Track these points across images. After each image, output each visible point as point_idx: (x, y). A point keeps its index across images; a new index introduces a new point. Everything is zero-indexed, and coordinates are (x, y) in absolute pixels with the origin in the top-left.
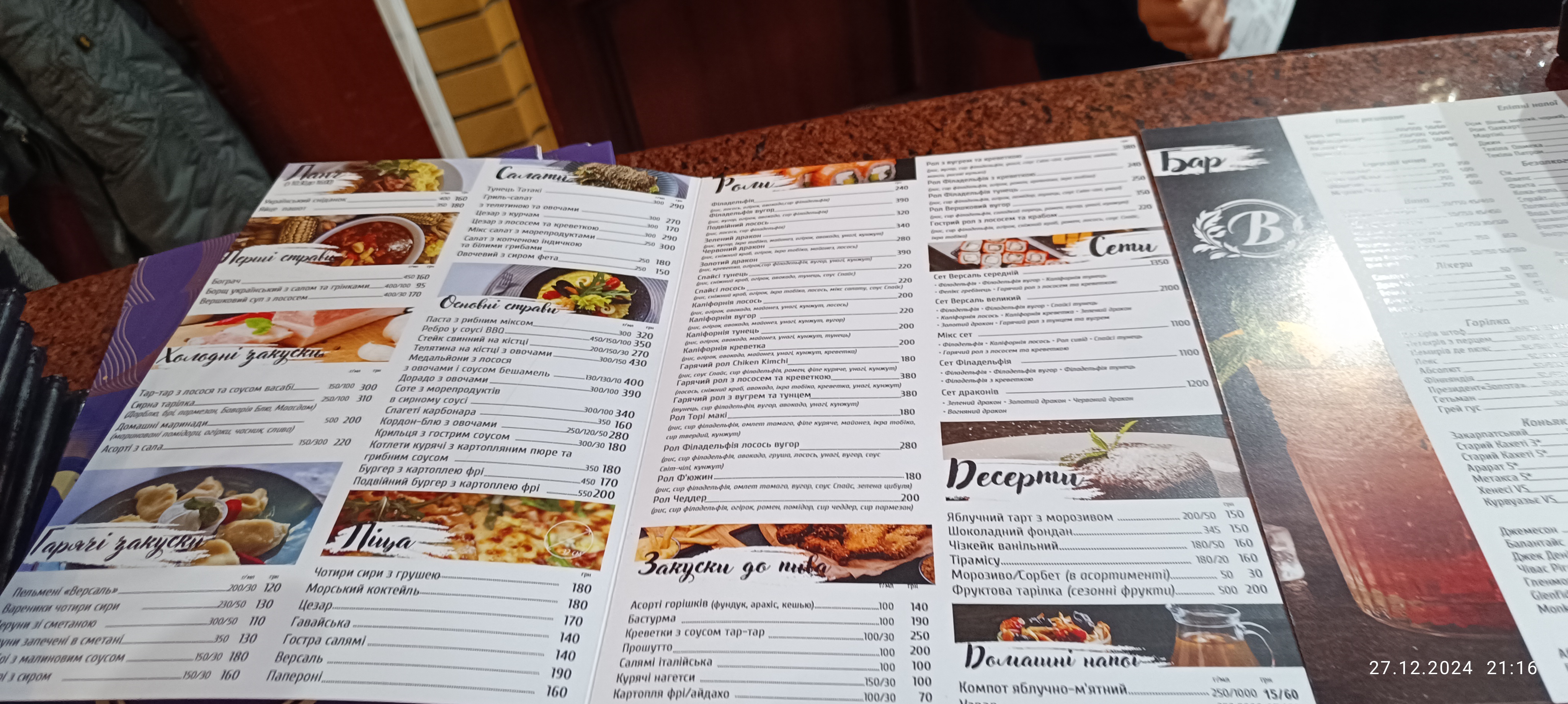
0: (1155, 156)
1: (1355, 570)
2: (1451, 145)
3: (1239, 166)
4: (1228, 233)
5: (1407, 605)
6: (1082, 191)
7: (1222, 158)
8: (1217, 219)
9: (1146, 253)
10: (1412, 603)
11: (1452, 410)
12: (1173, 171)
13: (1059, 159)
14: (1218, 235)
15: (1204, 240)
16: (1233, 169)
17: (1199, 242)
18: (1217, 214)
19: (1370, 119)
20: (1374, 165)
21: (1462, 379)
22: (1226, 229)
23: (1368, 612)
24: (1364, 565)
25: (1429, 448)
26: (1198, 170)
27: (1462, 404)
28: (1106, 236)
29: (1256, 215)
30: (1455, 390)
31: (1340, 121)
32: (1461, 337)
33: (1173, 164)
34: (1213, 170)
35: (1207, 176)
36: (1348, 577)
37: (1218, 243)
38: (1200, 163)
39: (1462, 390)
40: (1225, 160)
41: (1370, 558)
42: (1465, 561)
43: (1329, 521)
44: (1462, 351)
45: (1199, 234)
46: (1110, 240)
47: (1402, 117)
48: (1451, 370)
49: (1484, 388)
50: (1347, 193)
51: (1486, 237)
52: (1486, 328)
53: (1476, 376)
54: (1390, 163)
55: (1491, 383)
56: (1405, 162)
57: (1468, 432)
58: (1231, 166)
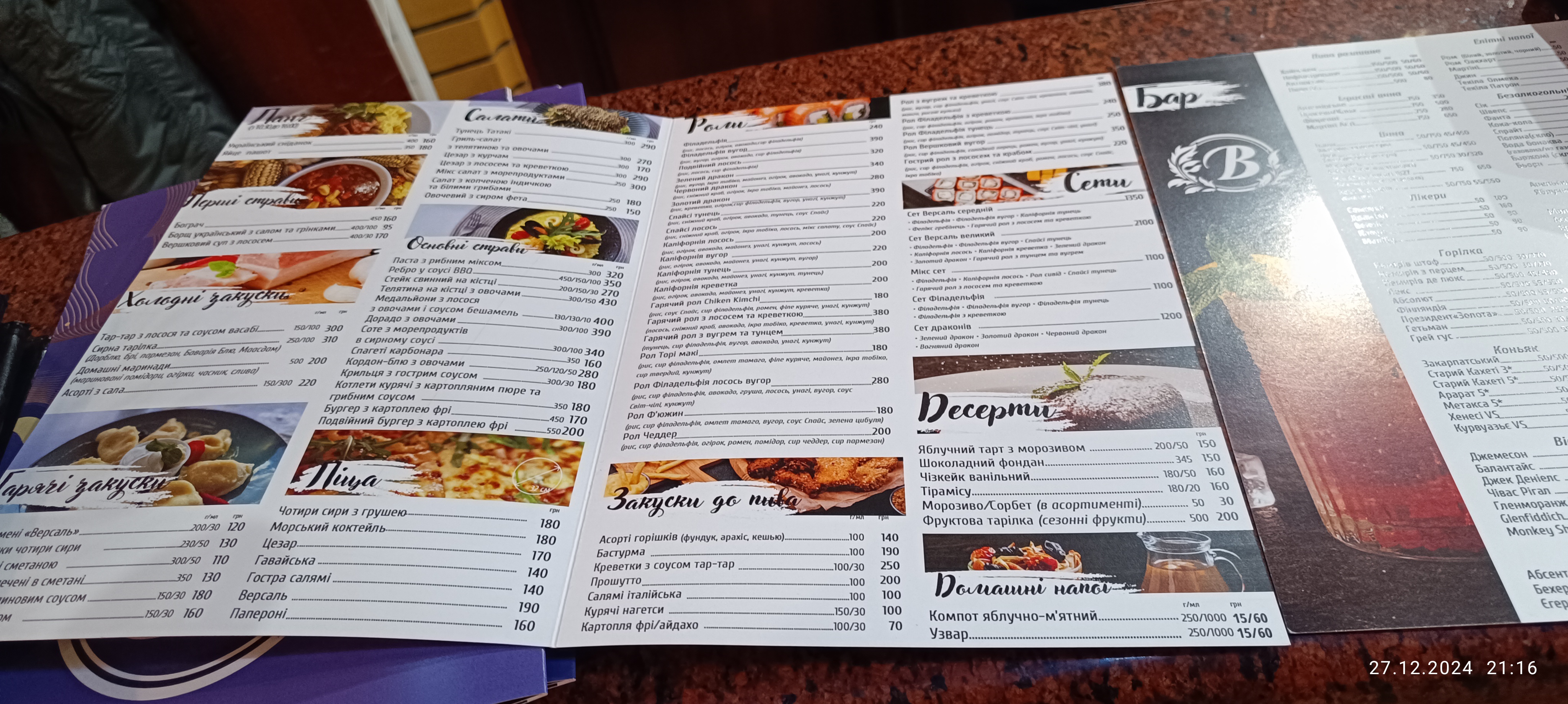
0: (1130, 93)
1: (1326, 496)
2: (1426, 78)
3: (1215, 102)
4: (1203, 167)
5: (1376, 529)
6: (1056, 128)
7: (1198, 94)
8: (1192, 154)
9: (1120, 188)
10: (1382, 527)
11: (1424, 338)
12: (1149, 107)
13: (1035, 97)
14: (1193, 170)
15: (1179, 175)
16: (1208, 105)
17: (1173, 176)
18: (1192, 149)
19: (1346, 54)
20: (1348, 99)
21: (1435, 309)
22: (1201, 163)
23: (1338, 537)
24: (1334, 491)
25: (1401, 377)
26: (1173, 106)
27: (1434, 333)
28: (1081, 172)
29: (1231, 150)
30: (1428, 319)
31: (1316, 56)
32: (1434, 267)
33: (1149, 101)
34: (1188, 106)
35: (1183, 112)
36: (1318, 503)
37: (1193, 178)
38: (1176, 99)
39: (1433, 318)
40: (1201, 95)
41: (1342, 486)
42: (1435, 486)
43: (1300, 449)
44: (1435, 280)
45: (1174, 169)
46: (1084, 176)
47: (1377, 51)
48: (1424, 299)
49: (1456, 317)
50: (1322, 127)
51: (1461, 169)
52: (1459, 258)
53: (1448, 305)
54: (1366, 97)
55: (1463, 312)
56: (1380, 96)
57: (1440, 360)
58: (1207, 102)
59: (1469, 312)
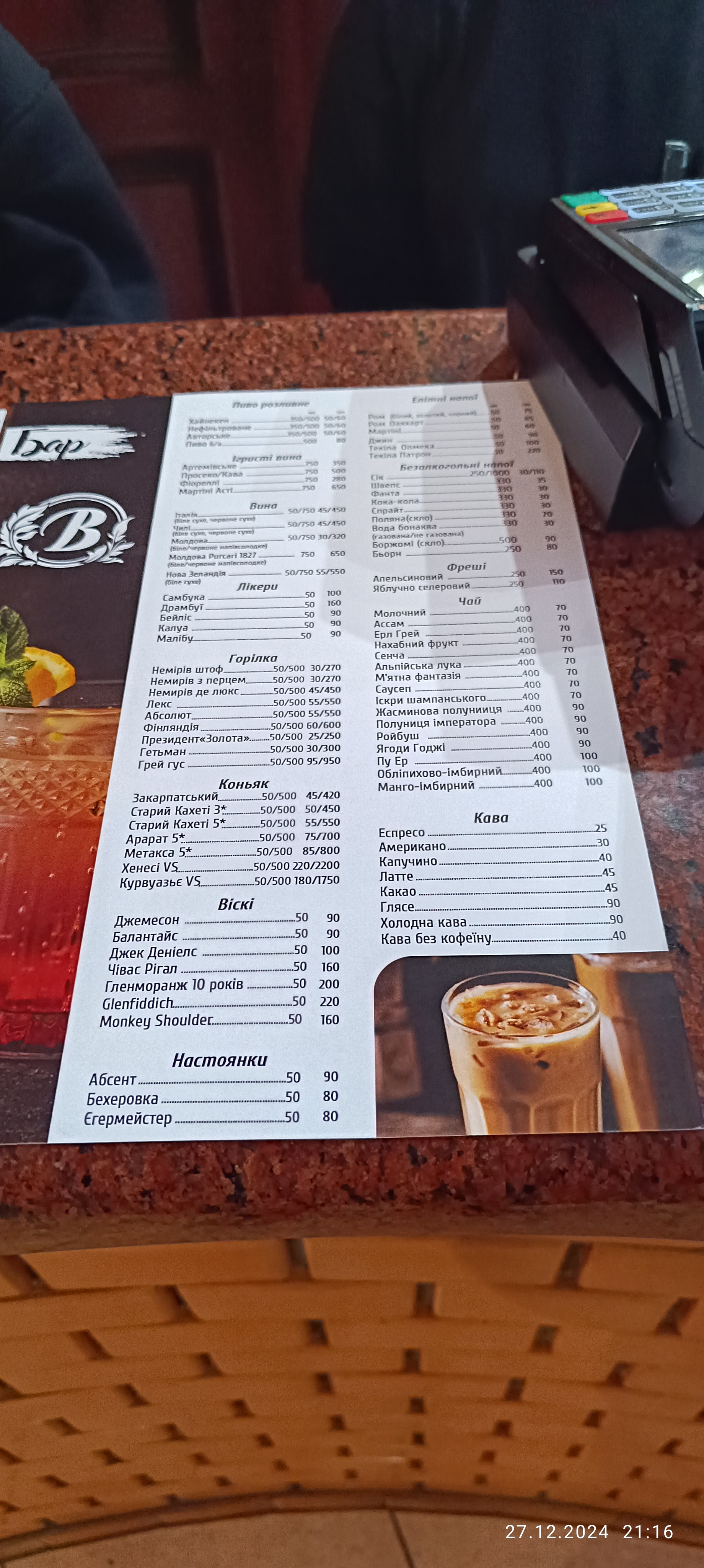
0: (13, 434)
2: (338, 440)
3: (99, 453)
4: (38, 534)
7: (85, 442)
8: (35, 516)
11: (152, 766)
12: (25, 454)
14: (24, 537)
15: (6, 541)
16: (90, 456)
18: (40, 510)
19: (270, 405)
20: (242, 459)
21: (186, 728)
22: (39, 529)
25: (99, 813)
26: (52, 455)
27: (166, 759)
29: (81, 514)
30: (171, 740)
31: (237, 404)
32: (215, 675)
33: (28, 447)
34: (69, 456)
35: (59, 463)
37: (19, 546)
38: (58, 447)
39: (178, 741)
40: (87, 444)
42: (55, 957)
44: (206, 692)
45: (4, 535)
47: (306, 404)
48: (180, 716)
49: (202, 740)
50: (194, 492)
51: (312, 554)
52: (249, 665)
53: (203, 725)
54: (264, 458)
55: (214, 734)
56: (278, 458)
57: (152, 793)
58: (90, 453)
59: (218, 734)
